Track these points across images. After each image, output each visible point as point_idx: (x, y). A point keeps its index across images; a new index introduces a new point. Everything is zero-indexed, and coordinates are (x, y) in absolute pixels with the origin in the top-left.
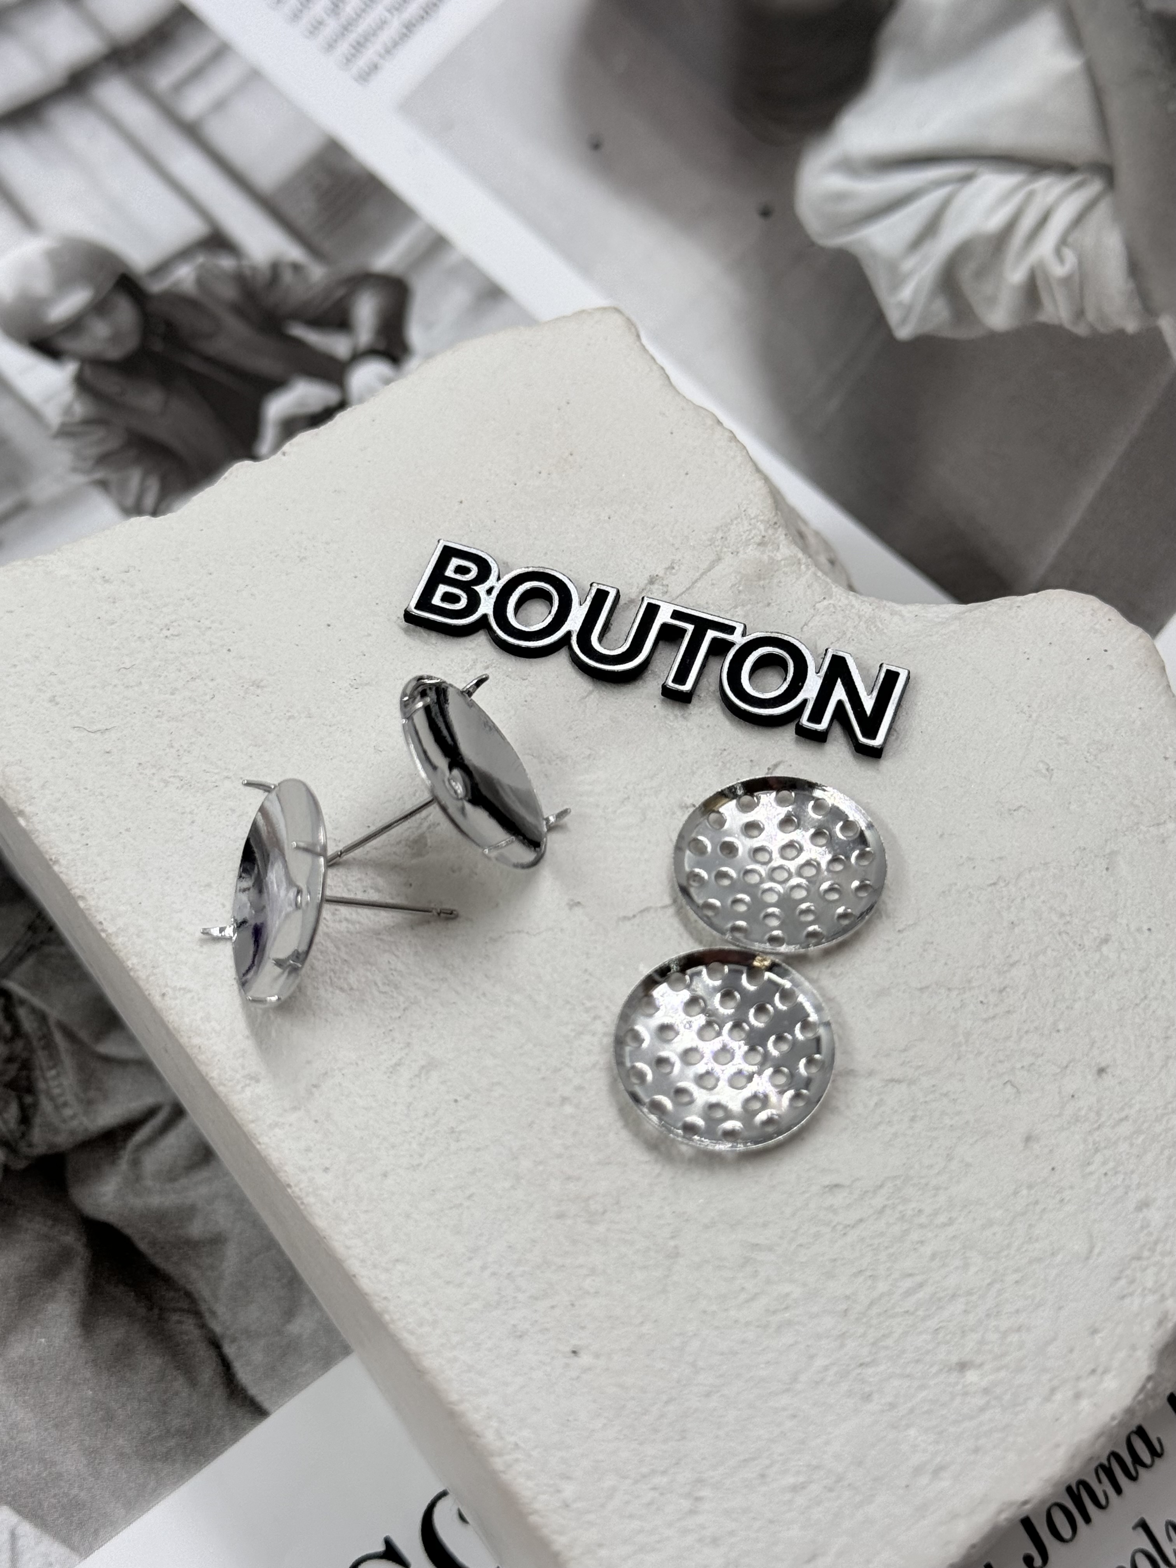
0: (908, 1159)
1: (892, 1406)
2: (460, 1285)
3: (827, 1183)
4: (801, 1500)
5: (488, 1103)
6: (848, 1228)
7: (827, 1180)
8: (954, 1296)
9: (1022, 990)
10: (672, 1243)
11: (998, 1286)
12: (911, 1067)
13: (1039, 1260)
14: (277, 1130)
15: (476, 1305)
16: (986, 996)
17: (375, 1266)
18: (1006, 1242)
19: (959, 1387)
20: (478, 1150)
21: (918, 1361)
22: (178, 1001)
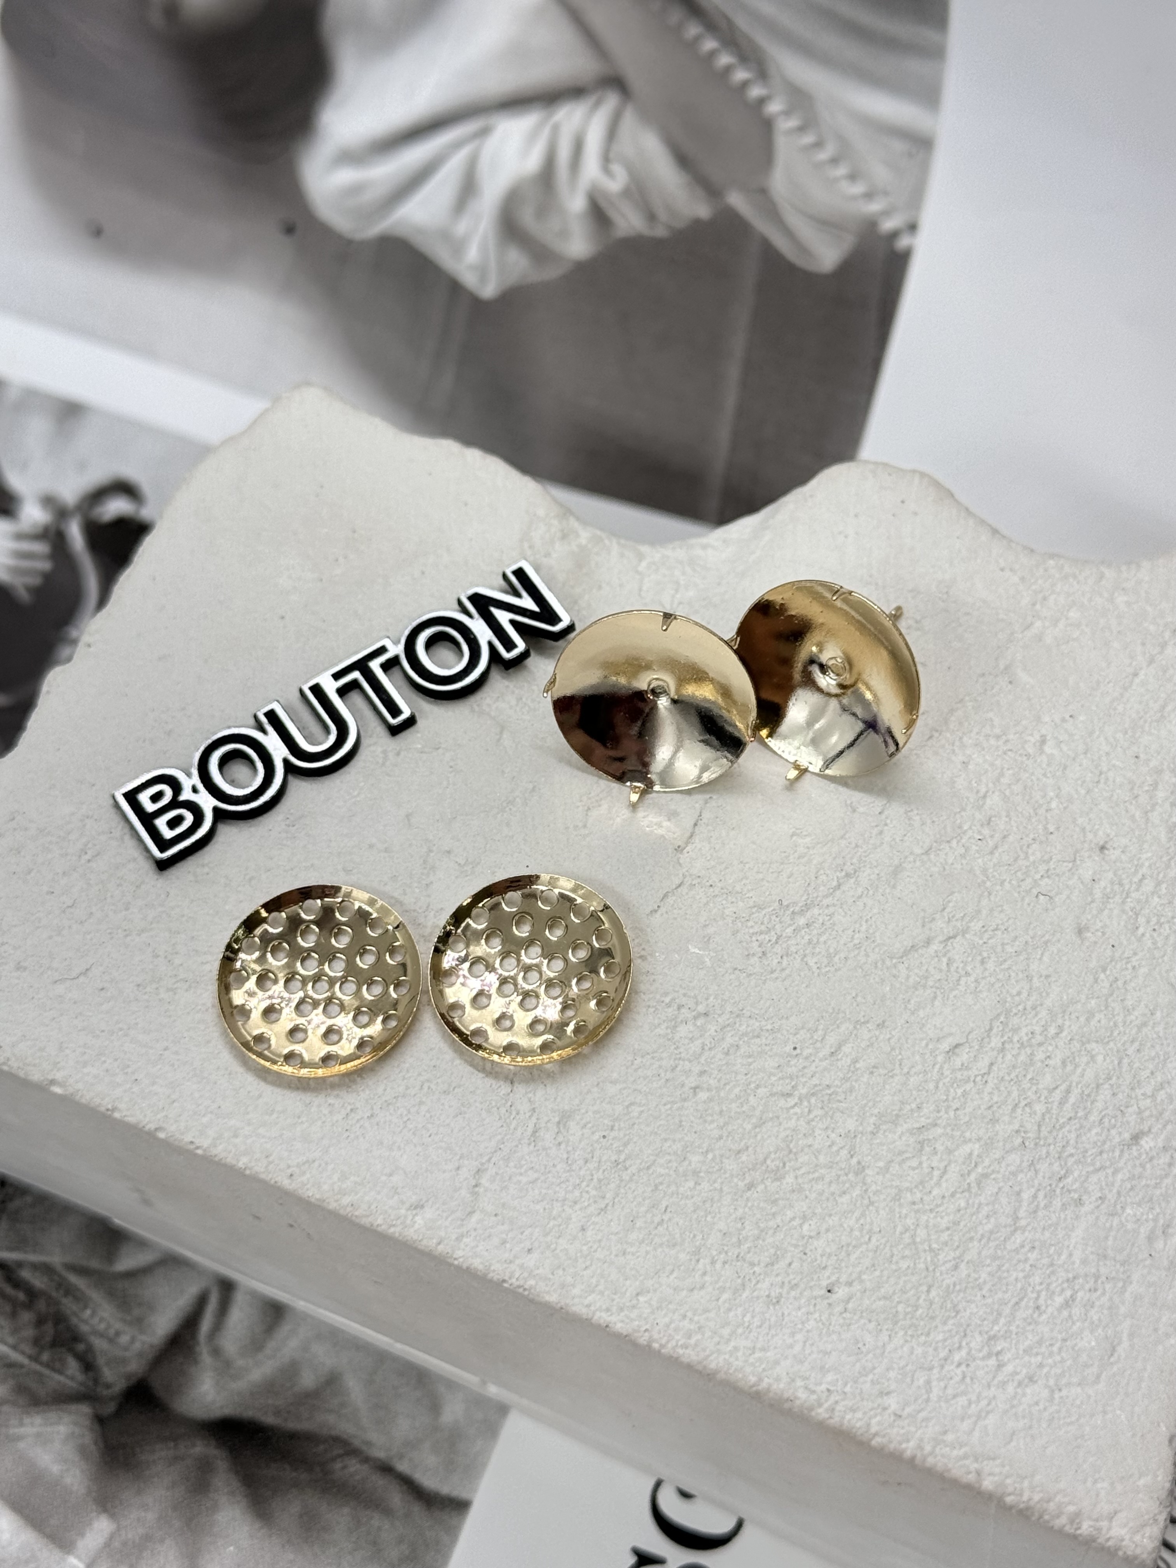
0: (999, 995)
1: (1102, 1198)
2: (702, 1287)
3: (947, 1049)
4: (1076, 1311)
5: (634, 1124)
6: (986, 1076)
7: (945, 1046)
8: (1098, 1086)
9: (1004, 814)
10: (854, 1161)
11: (1126, 1061)
12: (957, 920)
13: (1145, 1024)
14: (465, 1240)
15: (725, 1296)
16: (979, 832)
17: (622, 1309)
18: (1112, 1024)
19: (1144, 1156)
20: (648, 1168)
21: (1101, 1153)
22: (308, 1175)
